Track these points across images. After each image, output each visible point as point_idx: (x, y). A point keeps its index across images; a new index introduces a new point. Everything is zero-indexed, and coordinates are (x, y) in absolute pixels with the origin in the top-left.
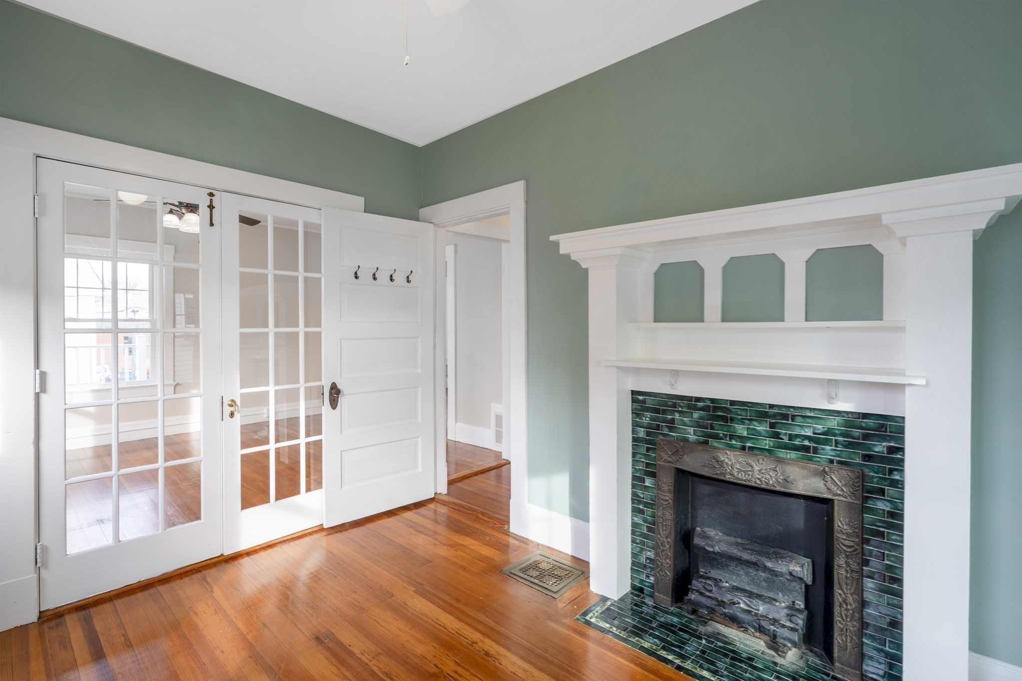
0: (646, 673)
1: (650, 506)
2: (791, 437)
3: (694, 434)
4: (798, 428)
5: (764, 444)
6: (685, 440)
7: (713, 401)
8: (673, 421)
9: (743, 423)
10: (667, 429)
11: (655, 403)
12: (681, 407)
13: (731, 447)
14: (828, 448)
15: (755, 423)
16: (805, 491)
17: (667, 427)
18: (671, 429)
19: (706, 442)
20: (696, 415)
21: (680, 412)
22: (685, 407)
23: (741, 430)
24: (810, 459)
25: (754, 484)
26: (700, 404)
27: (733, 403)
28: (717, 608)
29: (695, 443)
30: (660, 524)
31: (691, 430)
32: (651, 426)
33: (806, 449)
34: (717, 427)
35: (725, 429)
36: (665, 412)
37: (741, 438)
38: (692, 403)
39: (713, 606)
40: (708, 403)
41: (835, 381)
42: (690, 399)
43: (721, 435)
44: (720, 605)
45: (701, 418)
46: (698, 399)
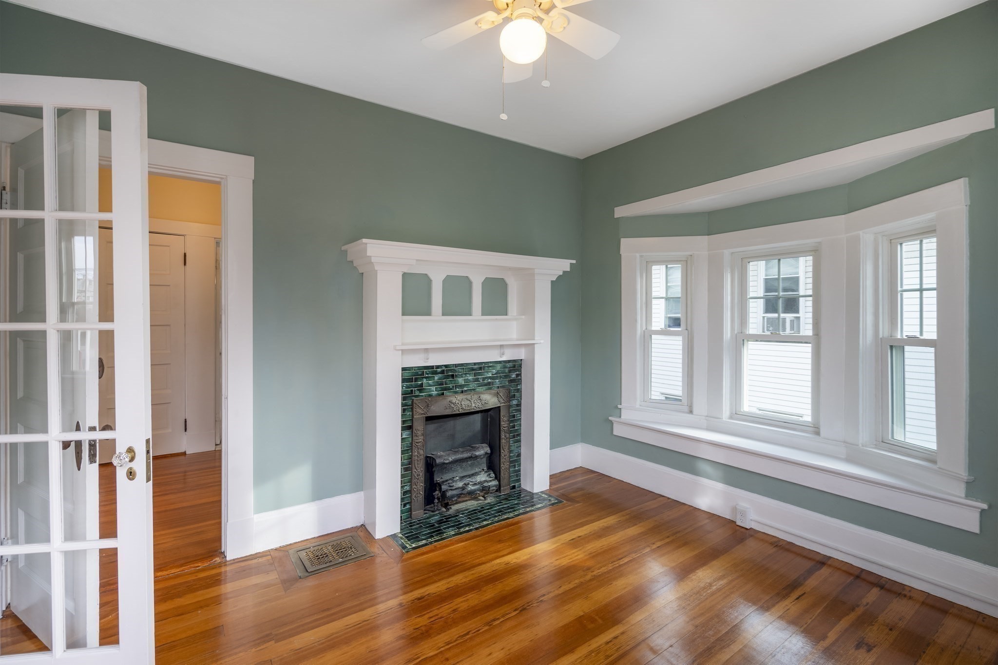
0: (473, 540)
1: (406, 452)
2: (484, 379)
3: (436, 391)
4: (486, 373)
5: (471, 386)
6: (430, 396)
7: (446, 366)
8: (422, 385)
9: (462, 377)
10: (418, 392)
11: (410, 374)
12: (427, 374)
13: (456, 393)
14: (497, 381)
15: (468, 375)
16: (493, 405)
17: (418, 390)
18: (421, 391)
19: (443, 394)
20: (436, 378)
21: (426, 378)
22: (430, 373)
23: (461, 381)
24: (490, 389)
25: (473, 410)
26: (439, 370)
27: (456, 365)
28: (463, 492)
29: (437, 396)
30: (416, 461)
31: (433, 388)
32: (406, 392)
33: (489, 384)
34: (448, 382)
35: (453, 383)
36: (416, 380)
37: (461, 386)
38: (432, 370)
39: (461, 492)
40: (444, 368)
41: (503, 345)
42: (432, 367)
43: (451, 387)
44: (464, 489)
45: (439, 379)
46: (438, 367)
